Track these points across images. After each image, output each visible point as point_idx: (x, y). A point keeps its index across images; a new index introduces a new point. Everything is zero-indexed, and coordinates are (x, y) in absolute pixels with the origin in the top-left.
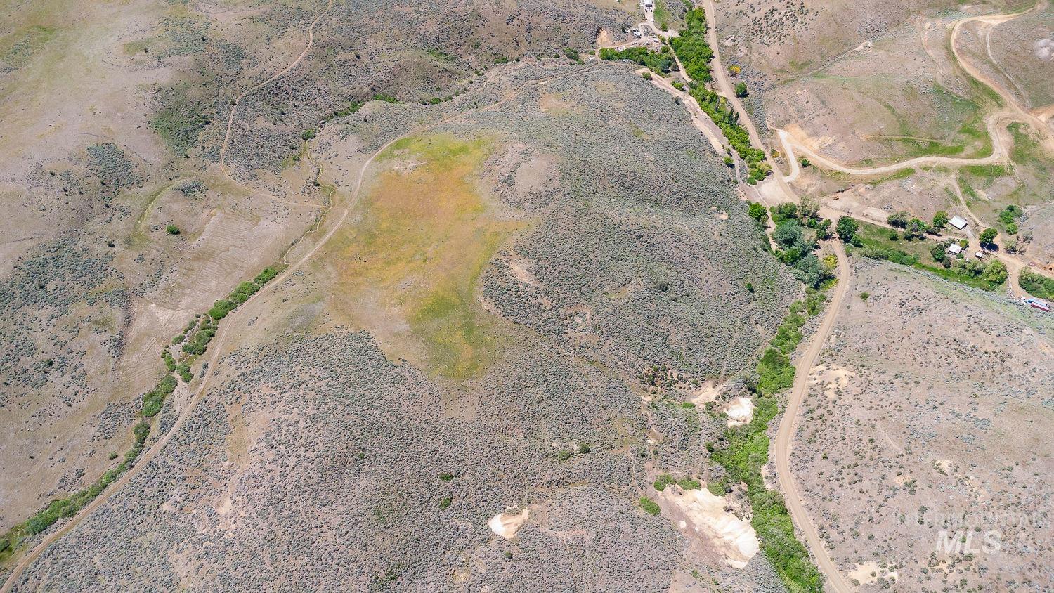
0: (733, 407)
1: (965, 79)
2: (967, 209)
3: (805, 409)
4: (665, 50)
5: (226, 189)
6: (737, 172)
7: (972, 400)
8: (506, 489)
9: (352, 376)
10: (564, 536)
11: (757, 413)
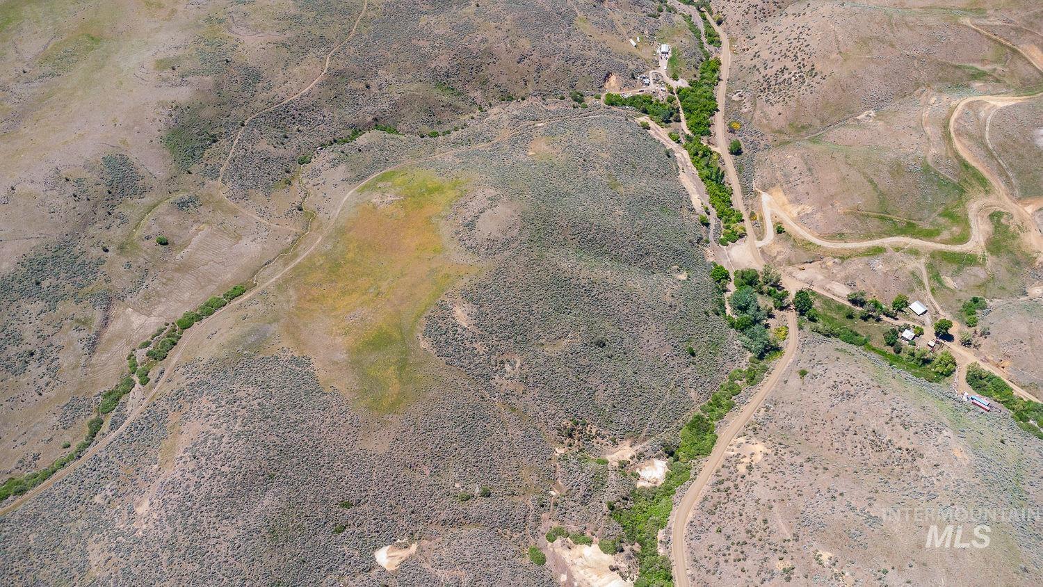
0: (647, 468)
1: (955, 160)
2: (930, 296)
3: (715, 479)
4: (671, 100)
5: (218, 206)
6: (712, 231)
7: (871, 495)
8: (401, 523)
9: (284, 398)
10: (443, 575)
11: (669, 477)
